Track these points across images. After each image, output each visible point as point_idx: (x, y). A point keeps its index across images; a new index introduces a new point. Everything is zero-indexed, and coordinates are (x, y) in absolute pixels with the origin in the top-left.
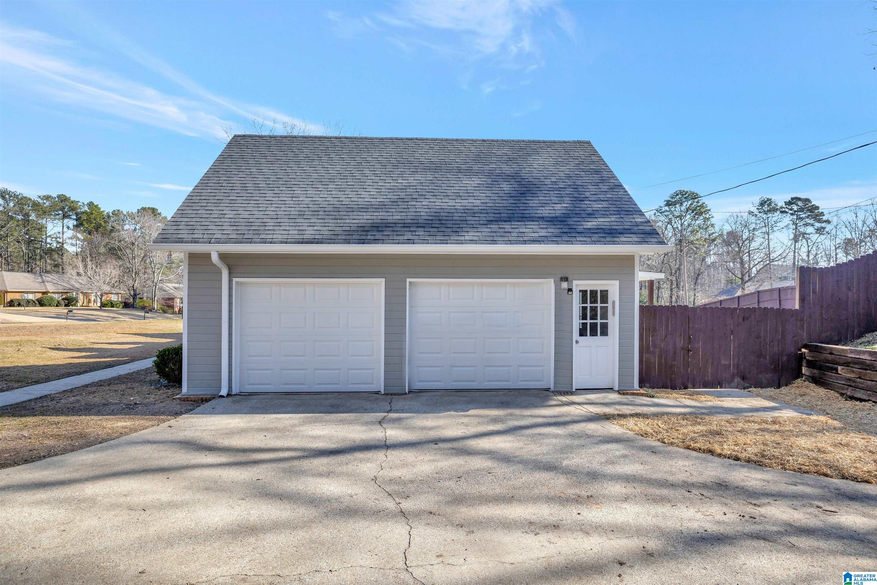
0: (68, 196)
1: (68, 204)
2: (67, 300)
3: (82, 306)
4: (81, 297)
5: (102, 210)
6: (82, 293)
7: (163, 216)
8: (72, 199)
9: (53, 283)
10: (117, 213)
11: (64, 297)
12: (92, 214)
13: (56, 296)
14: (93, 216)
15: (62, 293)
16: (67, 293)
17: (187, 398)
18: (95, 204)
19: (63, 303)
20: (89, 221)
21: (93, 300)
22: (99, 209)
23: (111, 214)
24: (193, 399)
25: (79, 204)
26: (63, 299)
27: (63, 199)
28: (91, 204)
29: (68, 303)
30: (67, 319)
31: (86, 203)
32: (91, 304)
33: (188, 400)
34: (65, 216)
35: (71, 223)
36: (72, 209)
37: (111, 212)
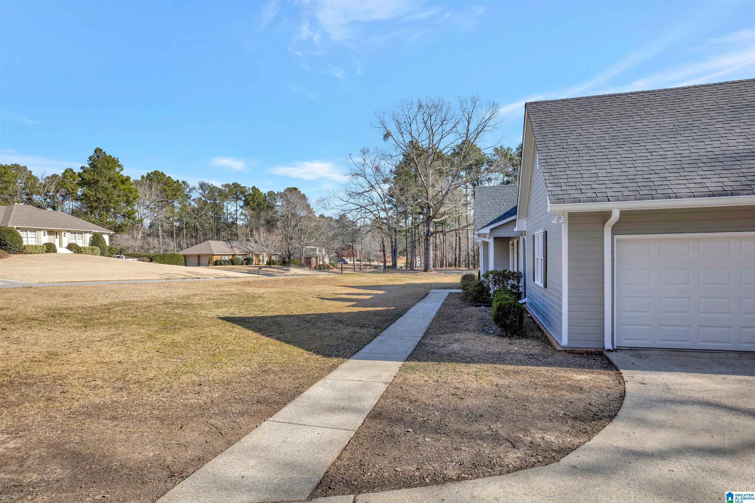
0: (239, 184)
1: (239, 189)
2: (247, 260)
3: (255, 264)
4: (254, 258)
5: (261, 192)
6: (255, 255)
7: (302, 193)
8: (242, 185)
9: (238, 248)
10: (271, 194)
11: (245, 258)
12: (255, 195)
13: (240, 257)
14: (255, 197)
15: (243, 255)
16: (246, 255)
17: (573, 350)
18: (257, 188)
19: (244, 262)
20: (253, 201)
21: (261, 259)
22: (259, 191)
23: (267, 195)
24: (579, 352)
25: (246, 188)
26: (244, 259)
27: (236, 185)
28: (254, 188)
29: (248, 262)
30: (258, 274)
31: (250, 188)
32: (261, 263)
33: (573, 353)
34: (238, 199)
35: (242, 203)
36: (242, 193)
37: (267, 193)
